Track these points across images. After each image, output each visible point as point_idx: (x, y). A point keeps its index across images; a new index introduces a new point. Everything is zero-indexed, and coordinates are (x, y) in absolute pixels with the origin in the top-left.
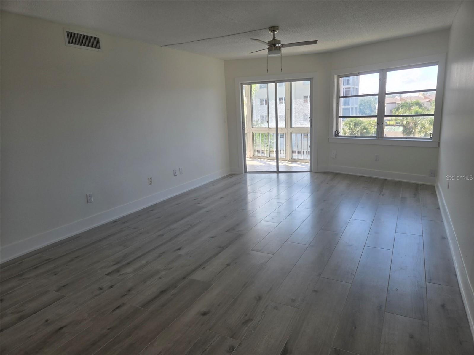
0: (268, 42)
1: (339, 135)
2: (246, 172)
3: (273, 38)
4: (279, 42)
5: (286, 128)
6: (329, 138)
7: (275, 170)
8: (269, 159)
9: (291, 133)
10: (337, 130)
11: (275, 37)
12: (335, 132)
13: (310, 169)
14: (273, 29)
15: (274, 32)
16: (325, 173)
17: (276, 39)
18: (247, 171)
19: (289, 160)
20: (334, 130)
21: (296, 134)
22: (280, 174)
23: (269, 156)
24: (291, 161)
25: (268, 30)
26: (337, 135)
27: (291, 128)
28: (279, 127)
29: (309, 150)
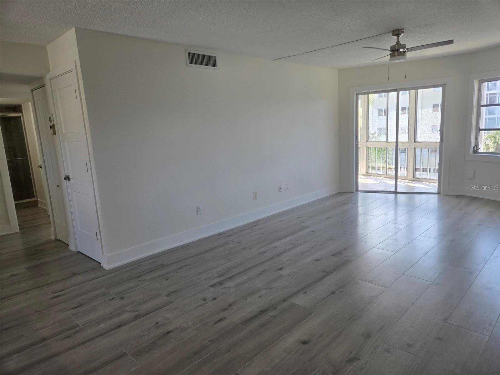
0: (391, 47)
1: (479, 151)
2: (357, 190)
3: (397, 43)
4: (404, 46)
5: (409, 142)
6: (465, 155)
7: (393, 190)
8: (386, 177)
9: (414, 148)
10: (476, 145)
11: (400, 41)
12: (474, 147)
13: (438, 191)
14: (397, 33)
15: (398, 35)
16: (457, 196)
17: (400, 43)
18: (359, 190)
19: (411, 179)
20: (473, 144)
21: (421, 149)
22: (399, 195)
23: (387, 174)
24: (413, 180)
25: (391, 34)
26: (476, 151)
27: (415, 142)
28: (399, 140)
29: (438, 168)
